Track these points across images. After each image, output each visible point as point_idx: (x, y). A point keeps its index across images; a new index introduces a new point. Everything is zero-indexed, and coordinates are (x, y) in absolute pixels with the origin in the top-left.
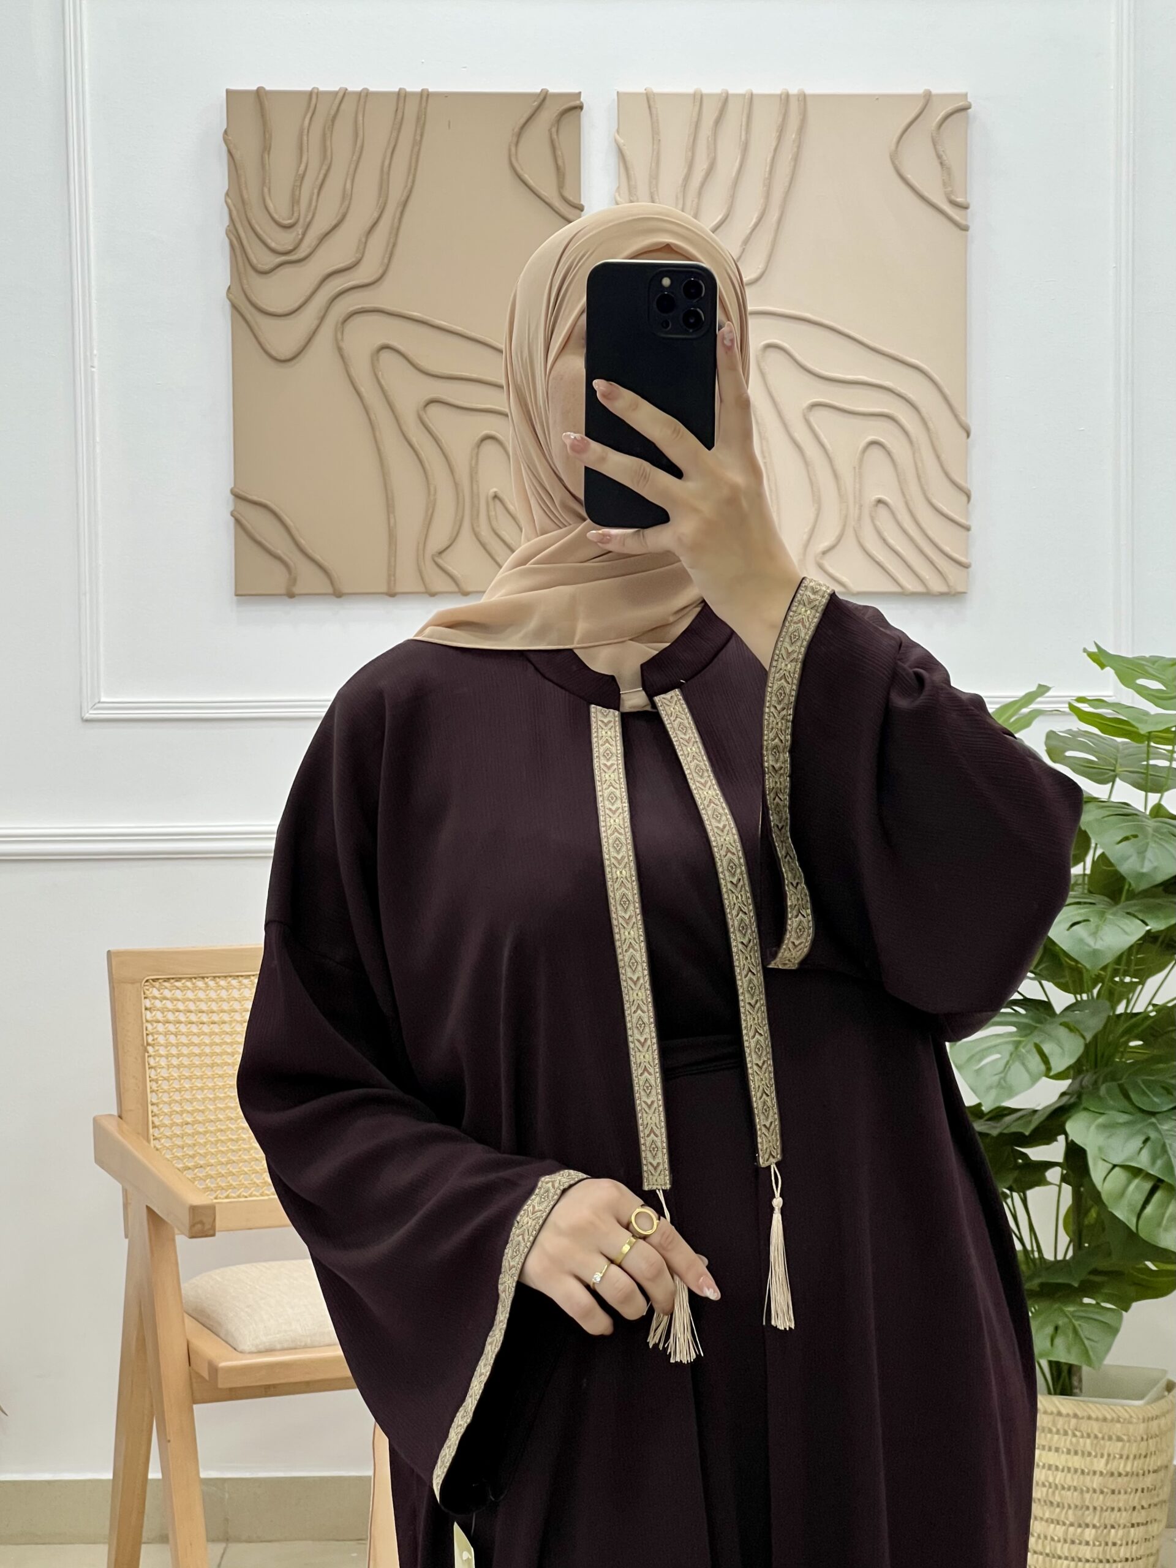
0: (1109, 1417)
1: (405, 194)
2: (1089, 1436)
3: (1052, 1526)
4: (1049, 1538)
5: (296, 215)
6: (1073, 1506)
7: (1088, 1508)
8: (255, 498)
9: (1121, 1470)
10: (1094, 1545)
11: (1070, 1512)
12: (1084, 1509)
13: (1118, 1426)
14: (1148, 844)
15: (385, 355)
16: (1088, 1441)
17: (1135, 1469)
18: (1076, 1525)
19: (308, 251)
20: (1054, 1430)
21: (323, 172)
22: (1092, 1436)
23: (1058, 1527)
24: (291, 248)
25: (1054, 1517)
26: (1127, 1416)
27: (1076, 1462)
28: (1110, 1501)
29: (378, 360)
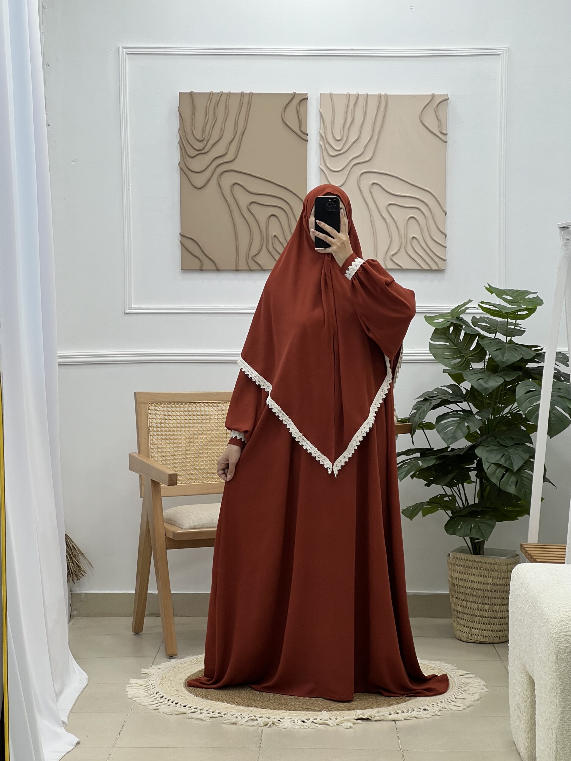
0: (493, 563)
1: (244, 129)
2: (486, 570)
3: (473, 604)
4: (472, 609)
5: (204, 136)
6: (480, 596)
7: (486, 597)
8: (188, 236)
9: (498, 583)
10: (489, 611)
11: (480, 598)
12: (484, 597)
13: (496, 566)
14: (505, 352)
15: (236, 187)
16: (486, 571)
17: (503, 583)
18: (482, 603)
19: (208, 149)
20: (473, 567)
21: (214, 121)
22: (487, 570)
23: (475, 604)
24: (202, 148)
25: (474, 600)
26: (500, 563)
27: (482, 579)
28: (494, 594)
29: (233, 188)
